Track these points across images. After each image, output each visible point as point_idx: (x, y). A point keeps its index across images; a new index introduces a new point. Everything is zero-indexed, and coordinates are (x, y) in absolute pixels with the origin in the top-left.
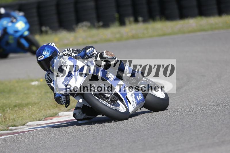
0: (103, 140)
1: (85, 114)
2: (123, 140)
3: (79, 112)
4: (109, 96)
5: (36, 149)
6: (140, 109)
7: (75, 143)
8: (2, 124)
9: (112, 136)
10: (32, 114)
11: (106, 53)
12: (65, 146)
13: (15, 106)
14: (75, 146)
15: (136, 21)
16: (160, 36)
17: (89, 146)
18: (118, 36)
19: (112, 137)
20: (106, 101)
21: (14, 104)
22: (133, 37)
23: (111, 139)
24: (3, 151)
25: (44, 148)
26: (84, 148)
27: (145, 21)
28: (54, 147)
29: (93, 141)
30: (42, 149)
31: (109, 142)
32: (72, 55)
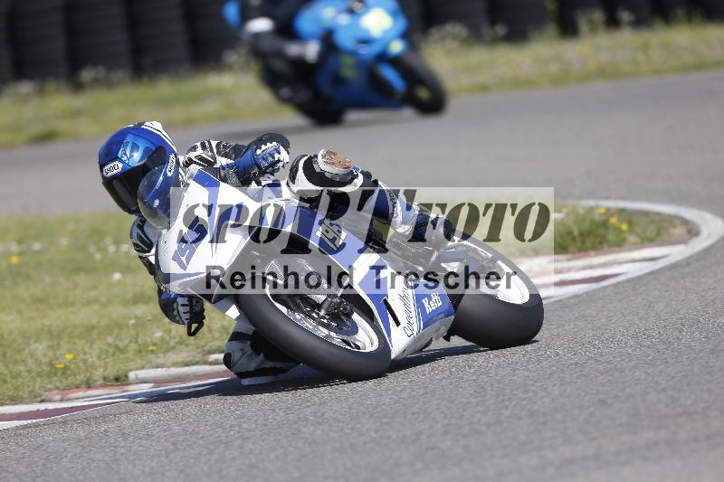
0: (506, 397)
1: (262, 355)
2: (569, 396)
3: (242, 350)
4: (321, 298)
5: (296, 423)
7: (417, 405)
8: (187, 345)
9: (533, 385)
12: (385, 416)
14: (416, 416)
15: (612, 22)
16: (686, 69)
17: (461, 417)
18: (554, 68)
19: (533, 388)
20: (313, 318)
22: (603, 73)
23: (530, 394)
24: (190, 430)
25: (320, 420)
26: (446, 422)
27: (640, 23)
28: (351, 420)
29: (473, 400)
30: (312, 425)
31: (524, 403)
32: (215, 162)
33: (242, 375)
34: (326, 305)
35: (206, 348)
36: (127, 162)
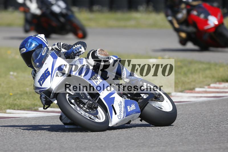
11: (99, 51)
34: (87, 104)
36: (28, 49)
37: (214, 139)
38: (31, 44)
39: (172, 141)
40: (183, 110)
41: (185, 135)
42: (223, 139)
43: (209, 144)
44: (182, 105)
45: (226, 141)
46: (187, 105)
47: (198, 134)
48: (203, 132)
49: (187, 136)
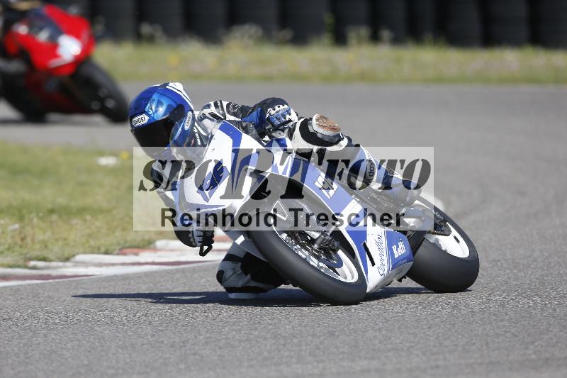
1: (249, 276)
3: (234, 269)
4: (316, 235)
6: (400, 280)
8: (13, 252)
10: (90, 236)
11: (317, 120)
13: (52, 211)
20: (307, 250)
21: (49, 206)
27: (397, 41)
32: (225, 118)
33: (230, 290)
34: (319, 241)
35: (28, 256)
36: (152, 116)
37: (266, 354)
38: (159, 103)
39: (162, 360)
40: (185, 284)
41: (192, 345)
42: (287, 353)
43: (252, 366)
44: (183, 271)
45: (294, 360)
46: (194, 270)
47: (223, 341)
48: (237, 337)
49: (197, 348)
